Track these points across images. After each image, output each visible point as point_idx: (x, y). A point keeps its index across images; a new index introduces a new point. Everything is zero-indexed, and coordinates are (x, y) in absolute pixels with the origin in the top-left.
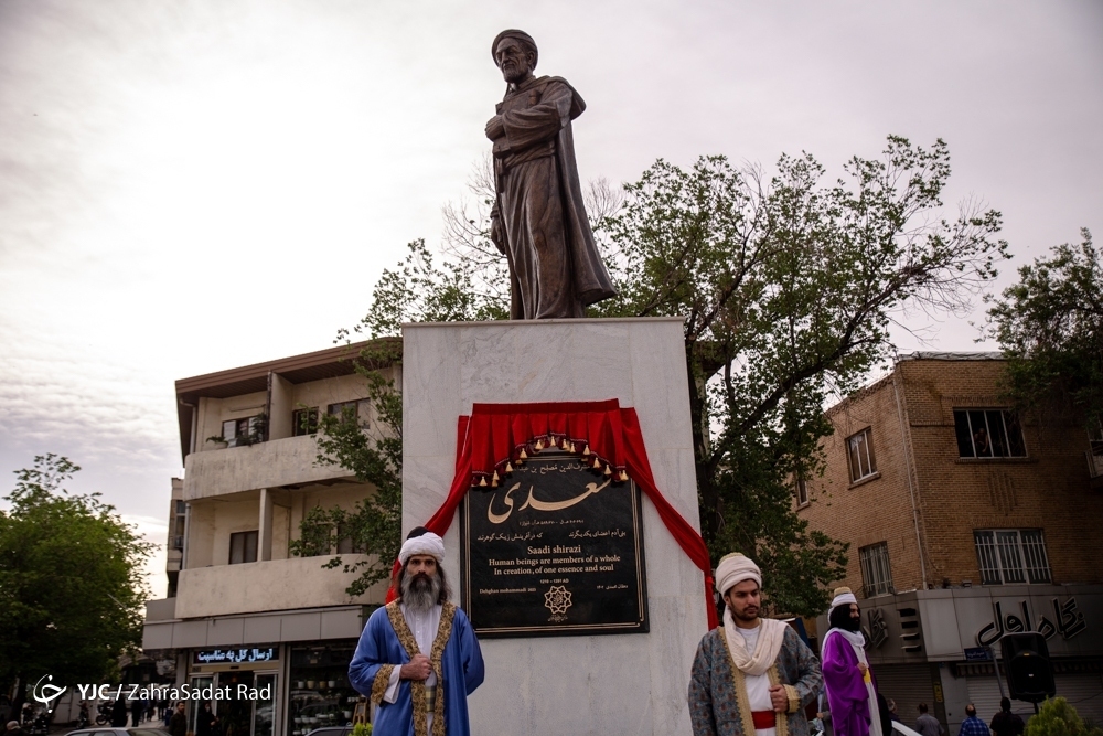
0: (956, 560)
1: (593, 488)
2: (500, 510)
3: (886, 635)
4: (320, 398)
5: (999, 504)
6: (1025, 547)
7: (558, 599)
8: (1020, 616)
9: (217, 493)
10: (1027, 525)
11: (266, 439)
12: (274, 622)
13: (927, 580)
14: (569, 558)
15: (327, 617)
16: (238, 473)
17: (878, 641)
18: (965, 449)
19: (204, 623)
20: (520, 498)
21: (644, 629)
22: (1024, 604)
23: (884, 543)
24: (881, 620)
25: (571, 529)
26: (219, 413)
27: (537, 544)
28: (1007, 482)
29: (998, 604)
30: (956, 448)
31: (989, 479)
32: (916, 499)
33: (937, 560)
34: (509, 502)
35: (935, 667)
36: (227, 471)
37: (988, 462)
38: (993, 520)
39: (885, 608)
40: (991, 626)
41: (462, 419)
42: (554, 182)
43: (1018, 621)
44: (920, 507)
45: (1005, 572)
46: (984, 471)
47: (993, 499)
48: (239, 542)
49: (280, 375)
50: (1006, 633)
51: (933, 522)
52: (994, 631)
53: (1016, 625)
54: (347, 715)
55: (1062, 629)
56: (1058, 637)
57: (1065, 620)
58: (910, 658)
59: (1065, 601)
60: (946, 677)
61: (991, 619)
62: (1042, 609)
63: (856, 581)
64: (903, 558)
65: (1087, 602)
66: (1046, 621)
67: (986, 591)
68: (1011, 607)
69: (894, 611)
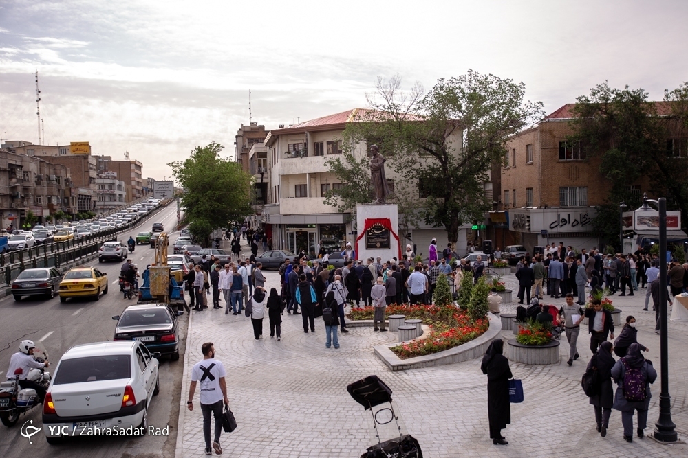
0: (551, 198)
1: (384, 229)
2: (370, 233)
3: (523, 223)
4: (325, 139)
5: (572, 178)
6: (579, 193)
7: (378, 245)
8: (567, 219)
9: (291, 173)
10: (581, 185)
11: (307, 156)
12: (315, 217)
13: (541, 205)
14: (380, 239)
15: (332, 217)
16: (298, 167)
17: (521, 224)
18: (562, 156)
19: (291, 217)
21: (390, 249)
22: (569, 215)
23: (531, 189)
24: (523, 218)
25: (380, 235)
26: (287, 141)
27: (376, 237)
28: (576, 169)
29: (559, 215)
30: (558, 157)
31: (569, 168)
32: (540, 176)
33: (544, 198)
34: (372, 232)
35: (536, 235)
36: (294, 166)
37: (570, 162)
38: (568, 183)
39: (524, 213)
40: (555, 222)
41: (365, 220)
43: (565, 220)
44: (541, 178)
45: (569, 202)
46: (568, 165)
47: (570, 176)
48: (298, 188)
49: (310, 132)
50: (561, 224)
51: (544, 184)
52: (556, 224)
53: (564, 222)
54: (339, 246)
55: (581, 223)
56: (580, 226)
57: (583, 220)
58: (528, 232)
59: (585, 213)
60: (540, 238)
61: (556, 219)
62: (575, 216)
63: (525, 200)
64: (536, 195)
65: (592, 214)
66: (576, 220)
67: (556, 210)
68: (564, 215)
69: (526, 215)
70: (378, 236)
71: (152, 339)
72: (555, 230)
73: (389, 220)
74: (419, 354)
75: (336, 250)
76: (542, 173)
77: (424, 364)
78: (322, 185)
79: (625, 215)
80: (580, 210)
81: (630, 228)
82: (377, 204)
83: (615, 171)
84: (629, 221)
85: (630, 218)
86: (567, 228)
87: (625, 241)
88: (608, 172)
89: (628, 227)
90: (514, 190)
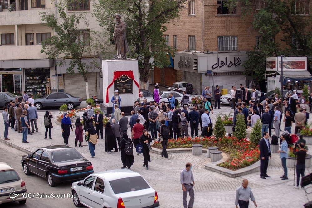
0: (212, 44)
1: (128, 79)
2: (118, 82)
3: (190, 64)
5: (226, 29)
6: (232, 41)
7: (124, 91)
8: (225, 62)
10: (233, 35)
13: (203, 50)
14: (125, 87)
15: (39, 62)
17: (188, 65)
20: (120, 80)
21: (132, 94)
22: (226, 58)
23: (195, 36)
24: (189, 60)
25: (125, 84)
27: (122, 85)
28: (230, 22)
29: (219, 58)
31: (225, 21)
32: (203, 27)
33: (206, 44)
34: (119, 81)
35: (201, 74)
37: (225, 16)
38: (224, 33)
39: (191, 57)
40: (216, 64)
41: (114, 72)
42: (123, 39)
43: (223, 63)
44: (204, 29)
45: (225, 48)
46: (223, 19)
47: (225, 27)
48: (4, 37)
50: (220, 66)
51: (207, 34)
52: (217, 65)
53: (223, 64)
54: (43, 86)
55: (235, 64)
56: (234, 66)
57: (236, 62)
58: (195, 71)
59: (237, 57)
60: (204, 76)
61: (217, 62)
62: (230, 59)
63: (187, 45)
64: (199, 42)
65: (243, 57)
66: (231, 62)
67: (216, 54)
68: (222, 59)
69: (192, 58)
70: (124, 84)
71: (81, 168)
72: (216, 70)
73: (132, 72)
74: (241, 167)
75: (40, 90)
76: (205, 25)
77: (247, 172)
78: (26, 34)
79: (269, 59)
80: (233, 54)
81: (274, 70)
82: (121, 59)
83: (265, 28)
84: (273, 64)
85: (274, 62)
86: (224, 69)
87: (269, 79)
88: (260, 28)
89: (272, 68)
90: (175, 36)
